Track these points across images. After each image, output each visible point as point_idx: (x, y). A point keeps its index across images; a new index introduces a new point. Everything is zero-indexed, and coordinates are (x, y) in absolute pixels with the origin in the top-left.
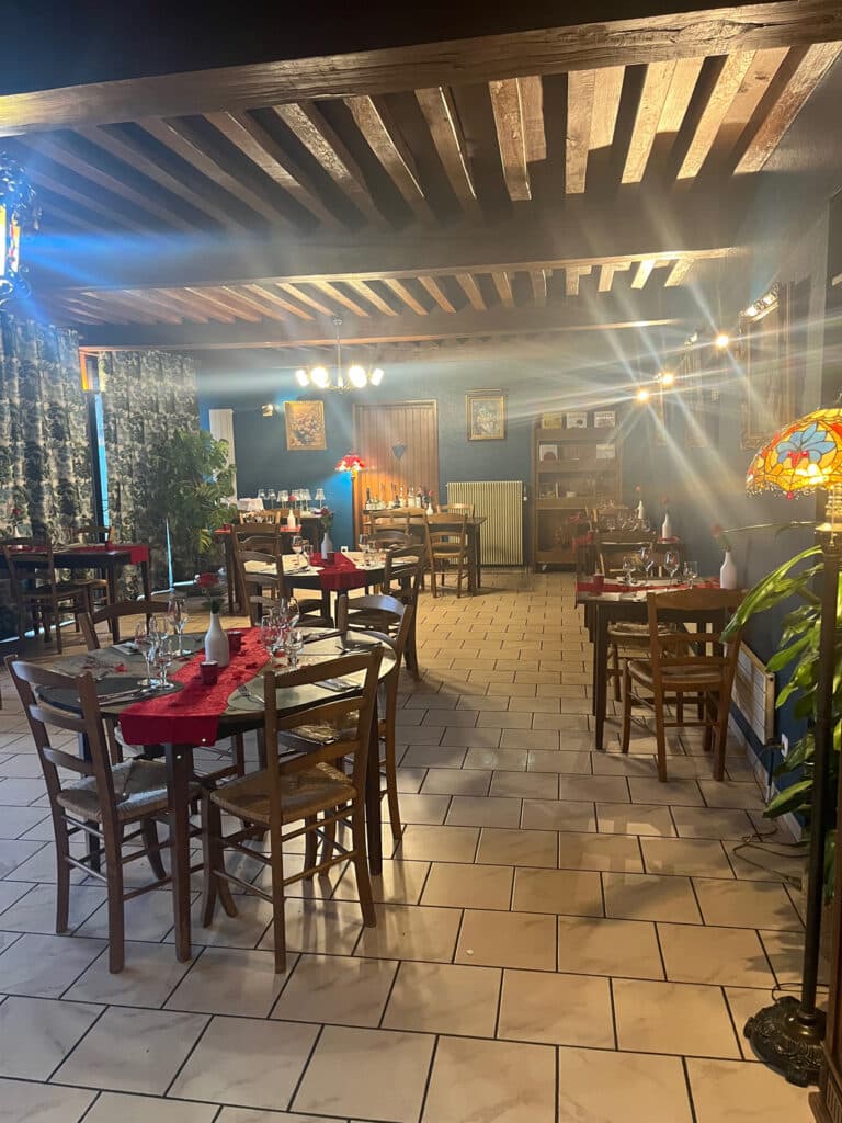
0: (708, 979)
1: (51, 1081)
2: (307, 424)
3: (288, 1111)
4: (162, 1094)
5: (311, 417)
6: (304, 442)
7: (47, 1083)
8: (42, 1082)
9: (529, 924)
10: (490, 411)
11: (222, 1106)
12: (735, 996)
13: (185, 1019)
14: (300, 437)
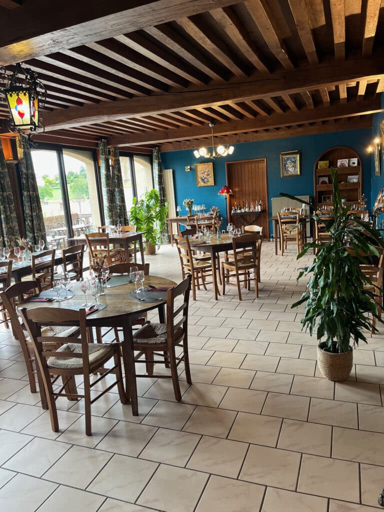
0: (353, 459)
1: (42, 478)
2: (206, 174)
3: (135, 504)
4: (84, 489)
5: (207, 171)
6: (204, 182)
7: (40, 478)
8: (38, 478)
9: (268, 422)
10: (293, 162)
11: (107, 497)
12: (365, 469)
13: (103, 454)
14: (203, 180)
